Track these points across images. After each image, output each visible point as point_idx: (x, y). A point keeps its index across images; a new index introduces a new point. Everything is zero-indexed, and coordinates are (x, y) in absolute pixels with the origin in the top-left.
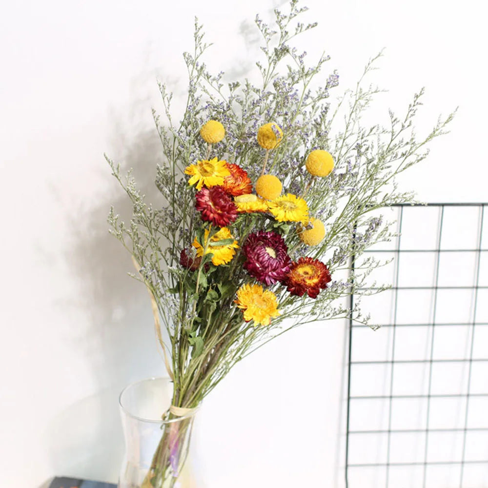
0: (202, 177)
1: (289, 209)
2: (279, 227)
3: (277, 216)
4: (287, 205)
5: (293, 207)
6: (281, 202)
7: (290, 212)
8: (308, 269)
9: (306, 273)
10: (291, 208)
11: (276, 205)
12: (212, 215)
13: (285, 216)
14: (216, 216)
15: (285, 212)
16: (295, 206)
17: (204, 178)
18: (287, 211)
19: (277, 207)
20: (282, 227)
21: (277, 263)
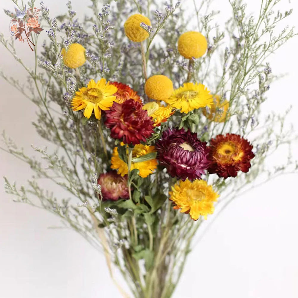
0: (94, 105)
1: (191, 97)
2: (187, 119)
3: (181, 109)
4: (187, 95)
5: (194, 94)
6: (180, 94)
7: (193, 100)
8: (226, 147)
9: (228, 152)
10: (192, 96)
11: (176, 99)
12: (122, 132)
13: (190, 106)
14: (126, 133)
15: (188, 101)
16: (195, 93)
17: (98, 104)
18: (190, 100)
19: (178, 100)
20: (190, 118)
21: (200, 154)
